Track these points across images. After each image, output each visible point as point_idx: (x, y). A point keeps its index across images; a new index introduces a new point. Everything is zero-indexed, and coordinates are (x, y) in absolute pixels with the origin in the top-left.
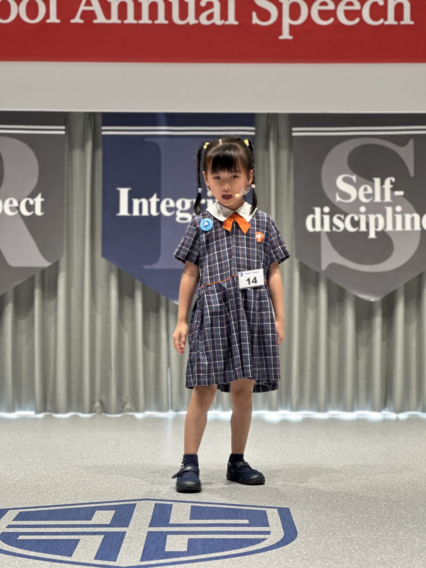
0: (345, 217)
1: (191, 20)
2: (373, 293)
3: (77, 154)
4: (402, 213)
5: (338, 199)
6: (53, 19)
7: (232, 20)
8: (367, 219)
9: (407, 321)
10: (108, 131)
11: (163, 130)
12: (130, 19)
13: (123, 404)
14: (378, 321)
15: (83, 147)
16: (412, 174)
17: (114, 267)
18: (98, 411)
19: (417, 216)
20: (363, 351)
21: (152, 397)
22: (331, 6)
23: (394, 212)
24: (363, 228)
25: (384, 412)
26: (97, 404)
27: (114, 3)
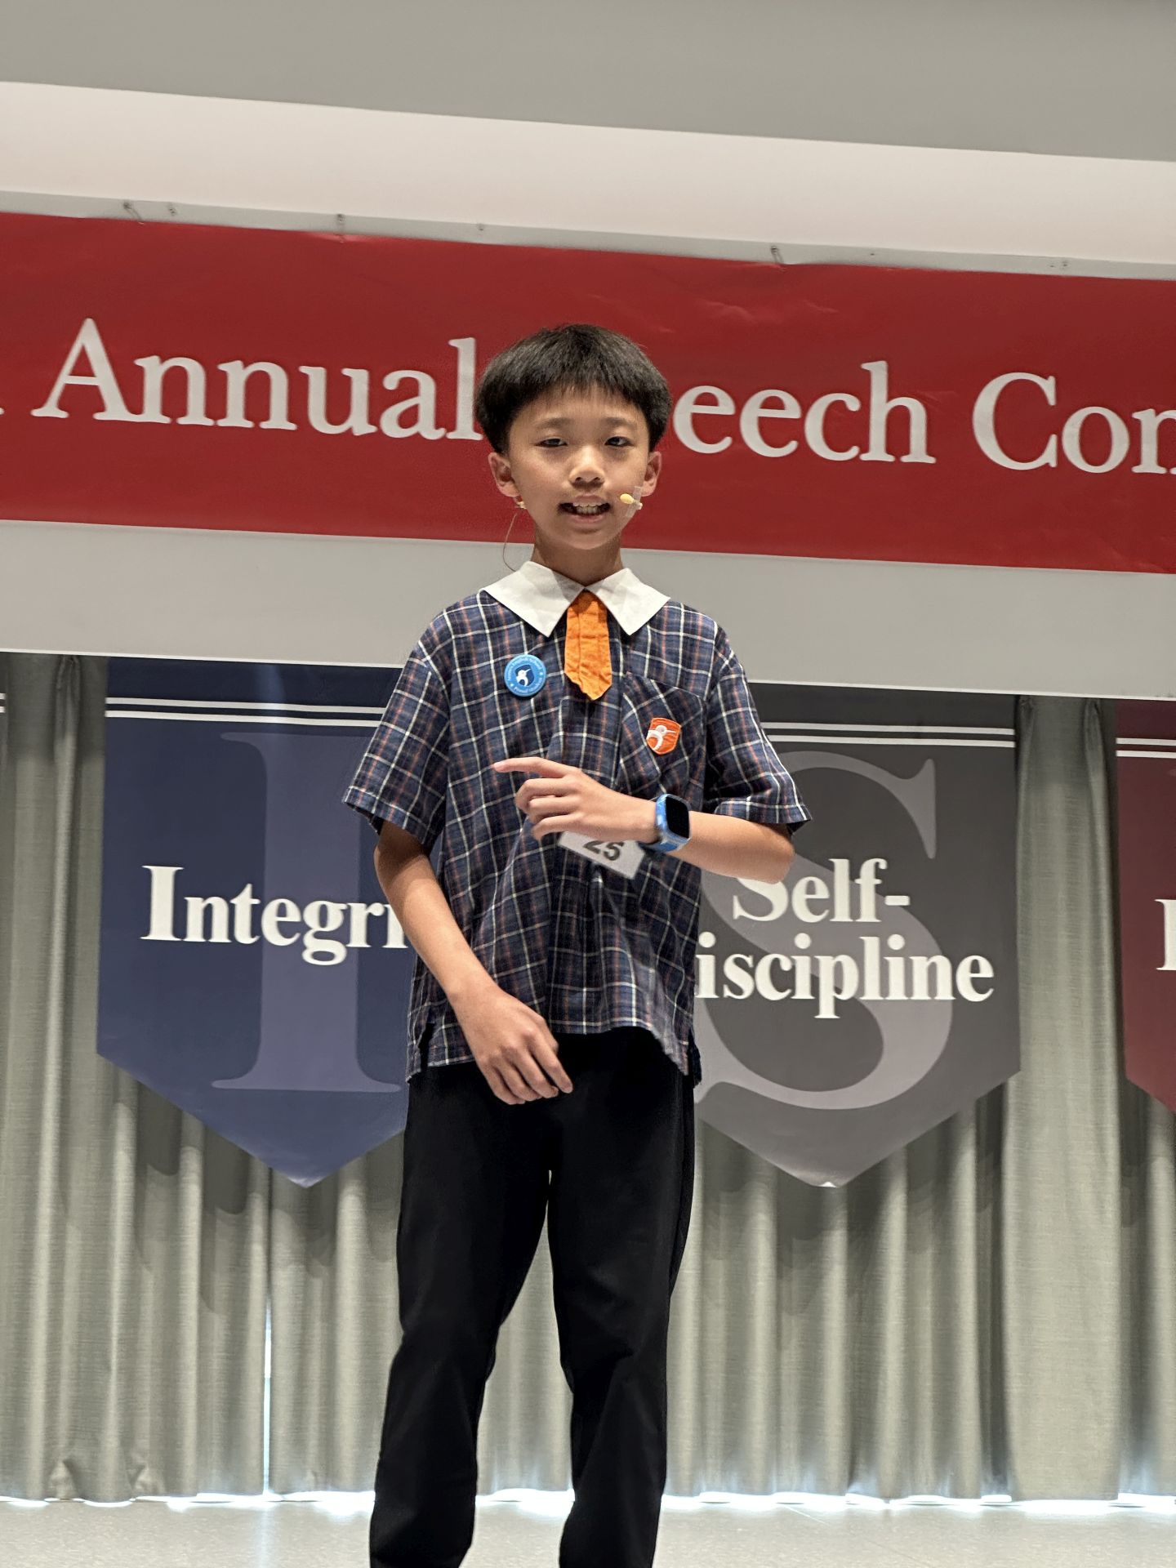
0: (756, 962)
1: (359, 423)
2: (828, 1165)
3: (30, 769)
4: (905, 953)
5: (738, 911)
7: (466, 428)
8: (815, 965)
9: (912, 1246)
10: (124, 710)
11: (274, 713)
12: (195, 415)
13: (132, 1472)
14: (837, 1242)
15: (49, 754)
16: (931, 853)
18: (62, 1491)
19: (943, 963)
20: (794, 1326)
21: (216, 1450)
22: (726, 406)
23: (885, 951)
24: (803, 992)
25: (850, 1497)
26: (61, 1472)
27: (153, 369)
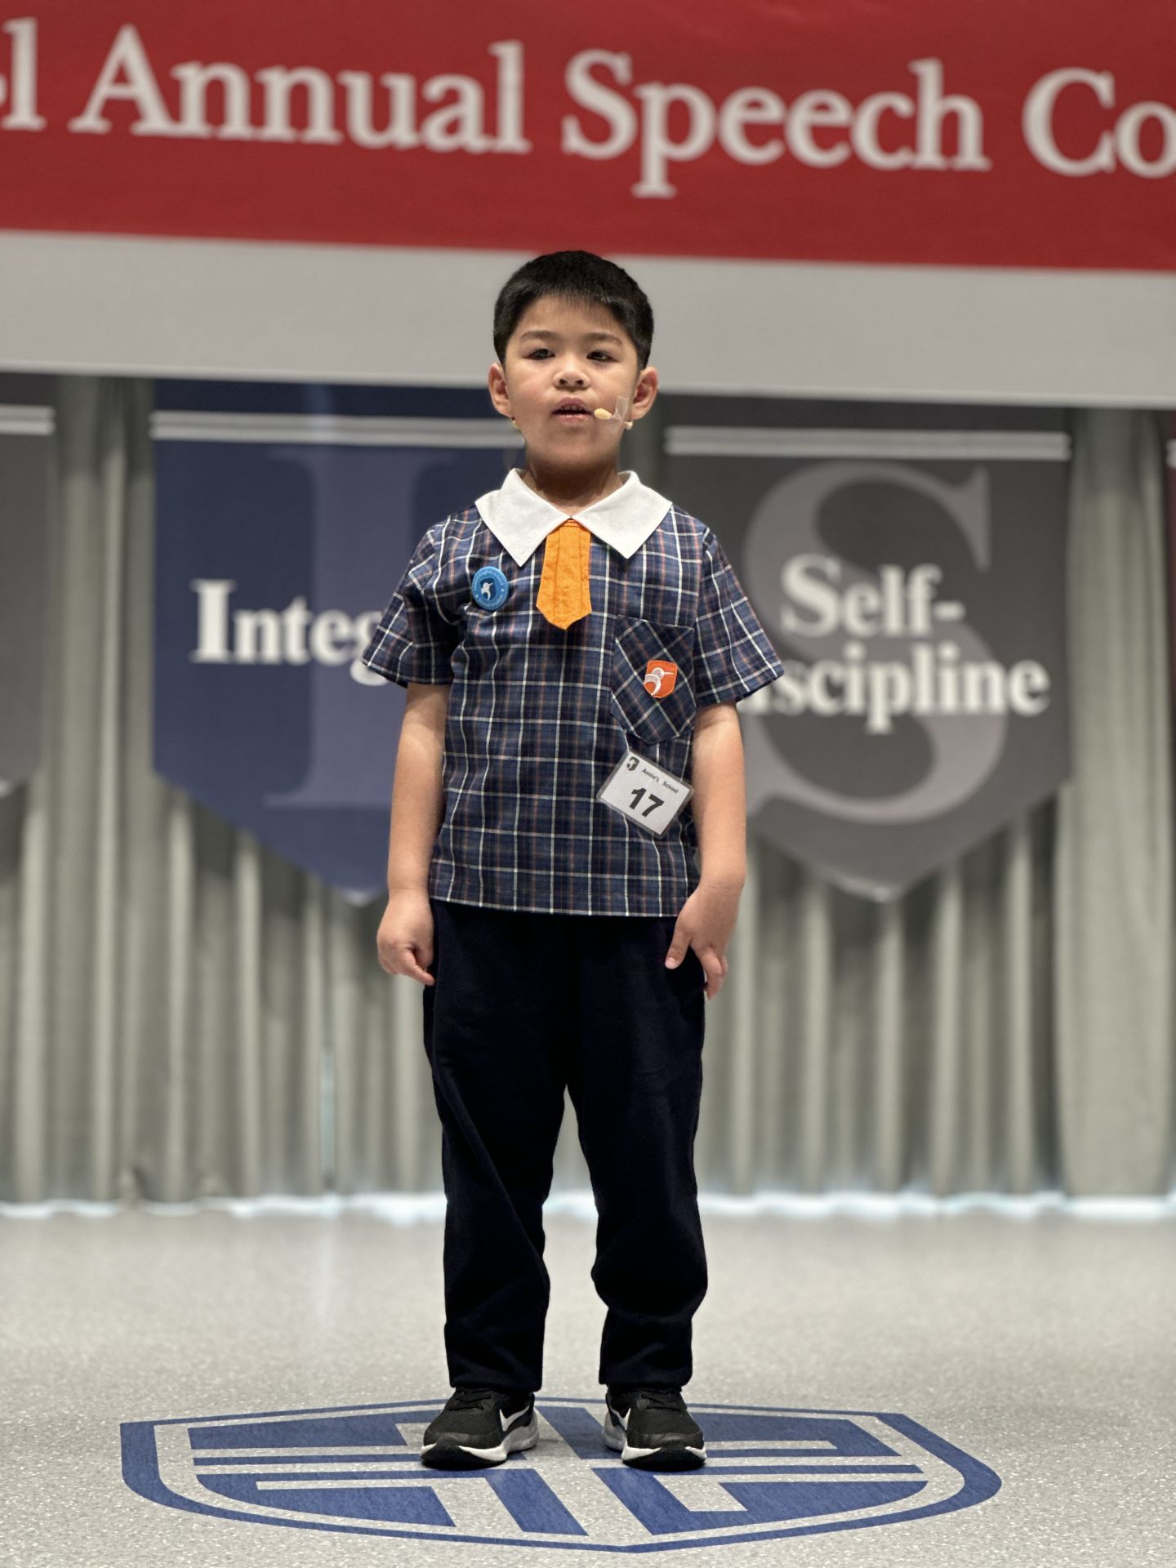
0: (809, 672)
1: (401, 133)
3: (79, 488)
4: (960, 663)
5: (790, 622)
6: (24, 116)
7: (511, 138)
8: (867, 679)
9: (967, 952)
10: (171, 426)
11: (322, 429)
12: (237, 126)
13: (198, 1177)
14: (891, 949)
15: (98, 470)
16: (983, 562)
17: (182, 797)
18: (129, 1195)
19: (995, 673)
20: (849, 1031)
22: (773, 110)
23: (937, 662)
24: (854, 702)
25: (905, 1197)
26: (127, 1180)
27: (193, 78)
